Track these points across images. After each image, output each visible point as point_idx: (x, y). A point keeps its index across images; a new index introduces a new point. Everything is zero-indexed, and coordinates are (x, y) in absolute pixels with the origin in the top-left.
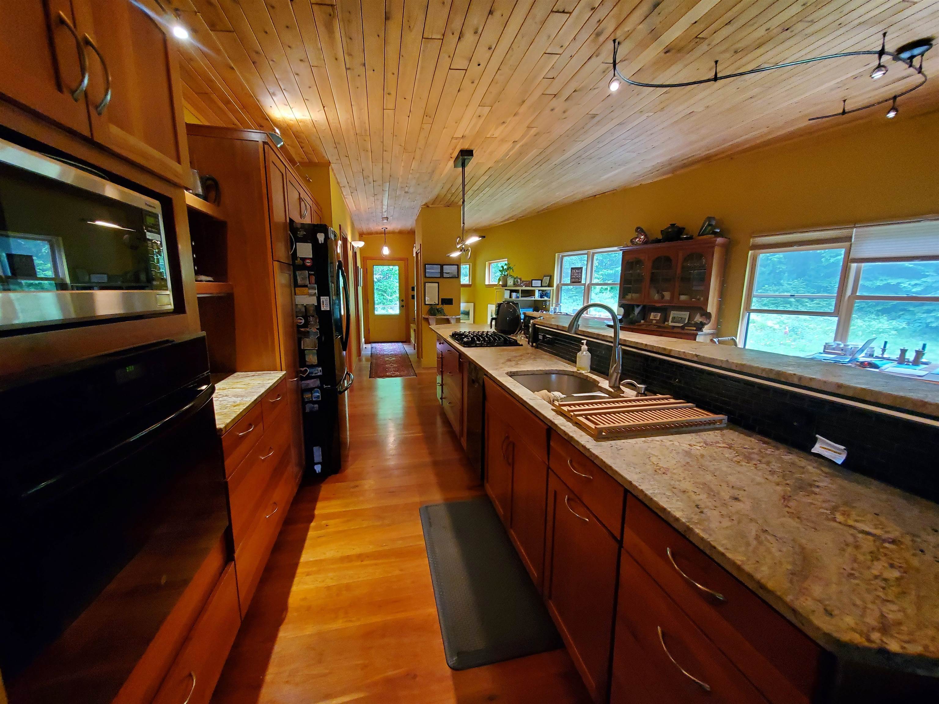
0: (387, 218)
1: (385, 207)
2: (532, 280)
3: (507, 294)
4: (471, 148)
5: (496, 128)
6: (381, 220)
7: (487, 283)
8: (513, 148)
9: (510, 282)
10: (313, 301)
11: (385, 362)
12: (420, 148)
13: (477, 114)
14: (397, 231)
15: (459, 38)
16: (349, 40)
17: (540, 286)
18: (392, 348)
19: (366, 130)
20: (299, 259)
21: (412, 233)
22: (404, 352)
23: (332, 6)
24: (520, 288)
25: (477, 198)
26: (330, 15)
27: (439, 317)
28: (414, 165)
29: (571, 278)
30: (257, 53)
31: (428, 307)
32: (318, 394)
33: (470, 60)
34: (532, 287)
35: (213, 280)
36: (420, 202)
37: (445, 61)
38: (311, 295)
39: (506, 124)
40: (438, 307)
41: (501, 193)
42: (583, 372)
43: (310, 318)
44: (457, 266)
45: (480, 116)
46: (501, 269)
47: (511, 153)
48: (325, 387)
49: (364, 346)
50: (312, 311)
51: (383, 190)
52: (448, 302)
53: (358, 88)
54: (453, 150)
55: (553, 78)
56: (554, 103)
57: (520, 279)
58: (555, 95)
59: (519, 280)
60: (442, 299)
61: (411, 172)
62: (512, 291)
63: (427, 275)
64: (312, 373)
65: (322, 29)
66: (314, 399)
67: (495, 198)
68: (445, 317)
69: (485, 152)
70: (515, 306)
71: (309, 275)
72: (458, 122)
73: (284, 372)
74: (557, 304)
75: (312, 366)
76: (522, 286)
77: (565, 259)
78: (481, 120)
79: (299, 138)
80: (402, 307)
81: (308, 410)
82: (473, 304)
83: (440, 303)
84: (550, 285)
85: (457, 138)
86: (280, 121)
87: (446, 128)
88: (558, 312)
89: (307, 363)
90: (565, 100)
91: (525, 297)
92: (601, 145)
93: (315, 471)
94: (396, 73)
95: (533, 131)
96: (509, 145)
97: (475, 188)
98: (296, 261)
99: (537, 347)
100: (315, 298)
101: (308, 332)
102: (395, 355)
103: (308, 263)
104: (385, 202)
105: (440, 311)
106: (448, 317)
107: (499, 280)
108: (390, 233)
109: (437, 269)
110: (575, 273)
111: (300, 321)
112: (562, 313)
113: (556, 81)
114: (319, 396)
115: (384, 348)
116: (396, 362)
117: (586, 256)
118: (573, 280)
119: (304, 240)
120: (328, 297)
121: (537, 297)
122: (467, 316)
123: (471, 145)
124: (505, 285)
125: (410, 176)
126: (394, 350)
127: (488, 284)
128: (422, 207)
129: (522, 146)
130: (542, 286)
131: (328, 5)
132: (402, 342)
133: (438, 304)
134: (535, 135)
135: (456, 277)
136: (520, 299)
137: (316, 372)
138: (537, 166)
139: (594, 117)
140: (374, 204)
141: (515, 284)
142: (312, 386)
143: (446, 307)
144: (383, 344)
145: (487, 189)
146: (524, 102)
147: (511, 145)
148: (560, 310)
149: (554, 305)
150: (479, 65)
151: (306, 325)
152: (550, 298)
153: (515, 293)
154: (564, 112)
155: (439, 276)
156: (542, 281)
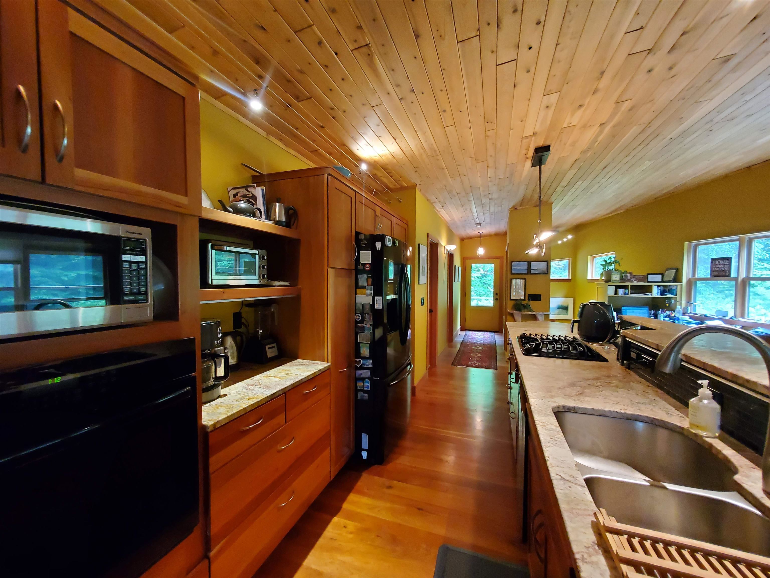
0: (480, 224)
1: (475, 214)
2: (648, 274)
3: (611, 291)
4: (547, 143)
5: (572, 115)
6: (475, 225)
7: (589, 277)
8: (601, 132)
9: (616, 277)
10: (369, 300)
11: (472, 351)
12: (491, 156)
13: (545, 104)
14: (493, 233)
15: (498, 26)
16: (392, 72)
17: (660, 281)
18: (483, 337)
19: (435, 151)
20: (361, 264)
21: (505, 234)
22: (493, 342)
23: (367, 45)
24: (629, 284)
25: (570, 193)
26: (369, 55)
27: (523, 313)
28: (490, 172)
29: (712, 271)
30: (332, 109)
31: (513, 302)
32: (368, 385)
33: (518, 47)
34: (648, 282)
35: (289, 284)
36: (508, 205)
37: (490, 59)
38: (367, 295)
39: (585, 107)
40: (524, 302)
41: (599, 184)
42: (704, 434)
43: (366, 315)
44: (546, 263)
45: (547, 107)
46: (604, 263)
47: (600, 139)
48: (374, 378)
49: (460, 332)
50: (368, 308)
51: (468, 200)
52: (536, 298)
53: (415, 114)
54: (526, 150)
55: (642, 28)
56: (650, 61)
57: (631, 273)
58: (650, 50)
59: (629, 275)
60: (529, 295)
61: (489, 179)
62: (617, 287)
63: (513, 272)
64: (364, 365)
65: (368, 71)
66: (364, 389)
67: (591, 191)
68: (532, 313)
69: (565, 144)
70: (604, 309)
71: (368, 277)
72: (524, 120)
73: (329, 364)
74: (689, 302)
75: (364, 358)
76: (632, 282)
77: (700, 248)
78: (551, 112)
79: (387, 170)
80: (496, 299)
81: (359, 398)
82: (572, 299)
83: (527, 299)
84: (677, 279)
85: (527, 137)
86: (368, 159)
87: (512, 129)
88: (691, 313)
89: (362, 355)
90: (669, 52)
91: (637, 294)
92: (747, 98)
93: (362, 456)
94: (444, 88)
95: (626, 106)
96: (595, 129)
97: (564, 183)
98: (359, 267)
99: (629, 367)
100: (371, 298)
101: (364, 327)
102: (484, 345)
103: (368, 268)
104: (474, 210)
105: (526, 307)
106: (534, 313)
107: (602, 275)
108: (486, 236)
109: (524, 266)
110: (717, 265)
111: (358, 317)
112: (697, 314)
113: (646, 31)
114: (369, 386)
115: (476, 337)
116: (482, 352)
117: (738, 242)
118: (716, 273)
119: (365, 249)
120: (381, 297)
121: (655, 293)
122: (565, 311)
123: (546, 139)
124: (608, 280)
125: (490, 184)
126: (485, 339)
127: (591, 278)
128: (510, 210)
129: (614, 126)
130: (663, 281)
131: (364, 46)
132: (495, 332)
133: (524, 300)
134: (630, 110)
135: (546, 274)
136: (630, 295)
137: (368, 364)
138: (641, 147)
139: (729, 60)
140: (464, 213)
141: (622, 279)
142: (363, 376)
143: (533, 304)
144: (476, 333)
145: (580, 183)
146: (602, 73)
147: (599, 129)
148: (695, 310)
149: (683, 305)
150: (530, 48)
151: (362, 321)
152: (676, 295)
153: (622, 289)
154: (671, 68)
155: (526, 273)
156: (663, 275)
